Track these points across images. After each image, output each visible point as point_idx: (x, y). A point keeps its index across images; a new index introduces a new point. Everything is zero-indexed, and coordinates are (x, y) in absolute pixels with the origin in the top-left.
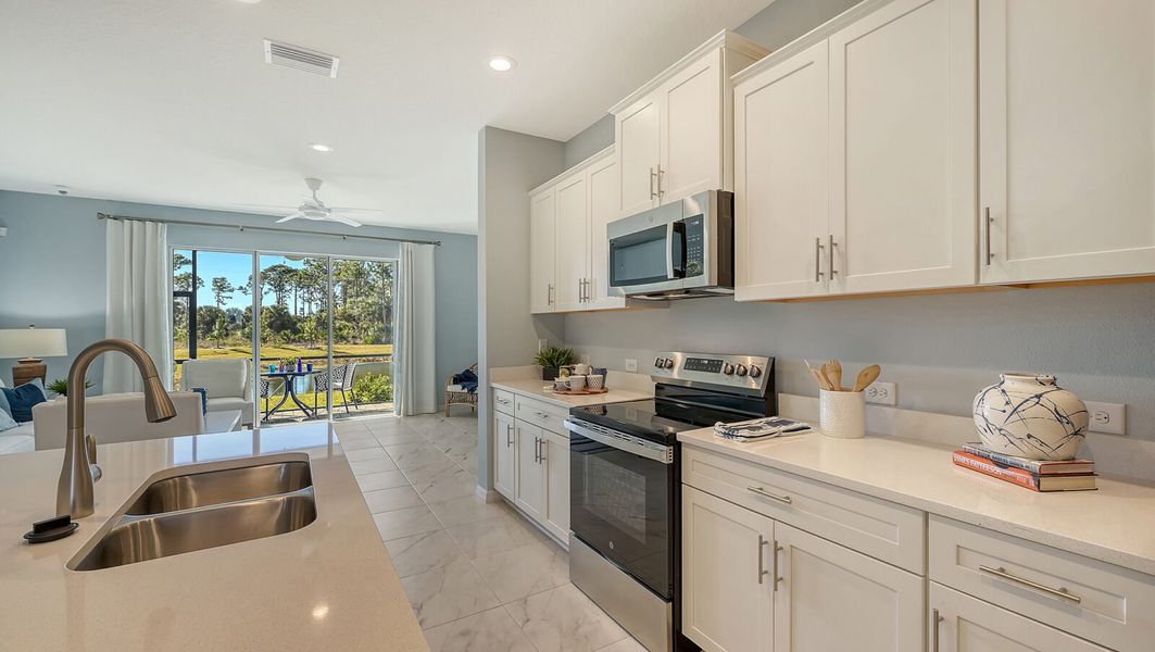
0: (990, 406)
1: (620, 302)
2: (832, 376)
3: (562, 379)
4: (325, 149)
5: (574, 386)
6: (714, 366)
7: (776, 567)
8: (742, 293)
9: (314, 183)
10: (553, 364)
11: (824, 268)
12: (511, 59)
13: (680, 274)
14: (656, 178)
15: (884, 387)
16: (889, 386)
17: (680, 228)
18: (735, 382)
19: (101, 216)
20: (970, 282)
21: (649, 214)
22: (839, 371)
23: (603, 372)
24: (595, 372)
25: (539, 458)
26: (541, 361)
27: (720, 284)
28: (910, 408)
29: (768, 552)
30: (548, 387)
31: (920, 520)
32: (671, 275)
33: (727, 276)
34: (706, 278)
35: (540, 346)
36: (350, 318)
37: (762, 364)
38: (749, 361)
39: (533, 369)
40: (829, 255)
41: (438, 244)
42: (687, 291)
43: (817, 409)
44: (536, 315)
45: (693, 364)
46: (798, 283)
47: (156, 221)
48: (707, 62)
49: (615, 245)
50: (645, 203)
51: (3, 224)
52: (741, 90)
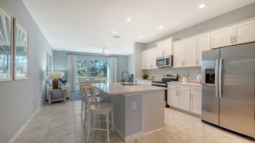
0: (197, 78)
1: (157, 68)
2: (184, 76)
3: (148, 78)
4: (110, 45)
5: (150, 79)
6: (170, 76)
7: (178, 94)
8: (174, 67)
9: (104, 49)
10: (145, 77)
11: (183, 64)
12: (143, 36)
13: (167, 65)
14: (163, 53)
15: (190, 77)
16: (191, 77)
17: (167, 59)
18: (173, 78)
19: (67, 54)
20: (196, 66)
21: (162, 57)
22: (185, 76)
24: (153, 77)
26: (143, 76)
27: (172, 66)
28: (193, 79)
29: (177, 93)
30: (146, 80)
31: (190, 86)
32: (165, 65)
33: (172, 65)
34: (170, 65)
37: (176, 75)
38: (175, 75)
39: (142, 78)
40: (183, 63)
41: (117, 57)
42: (167, 67)
43: (183, 80)
44: (142, 70)
45: (167, 76)
46: (180, 66)
47: (75, 55)
48: (170, 40)
49: (157, 61)
50: (161, 56)
51: (54, 56)
52: (174, 44)
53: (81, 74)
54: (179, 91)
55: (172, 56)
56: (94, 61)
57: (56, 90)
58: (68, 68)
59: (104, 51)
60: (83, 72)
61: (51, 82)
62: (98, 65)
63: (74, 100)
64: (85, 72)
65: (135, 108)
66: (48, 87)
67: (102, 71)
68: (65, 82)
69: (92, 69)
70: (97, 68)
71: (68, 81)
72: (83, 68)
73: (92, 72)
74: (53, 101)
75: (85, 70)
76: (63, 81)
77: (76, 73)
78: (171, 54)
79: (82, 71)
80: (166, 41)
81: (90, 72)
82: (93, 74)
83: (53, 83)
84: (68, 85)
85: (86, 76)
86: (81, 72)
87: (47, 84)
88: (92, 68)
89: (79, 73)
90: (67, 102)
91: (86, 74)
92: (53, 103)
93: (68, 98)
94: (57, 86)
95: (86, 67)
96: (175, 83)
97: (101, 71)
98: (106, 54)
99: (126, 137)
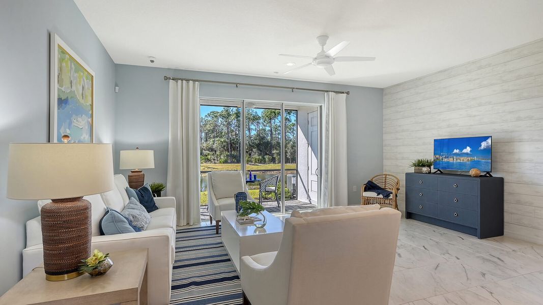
9: (324, 40)
19: (166, 78)
36: (212, 150)
47: (194, 81)
51: (116, 85)
56: (236, 126)
60: (210, 151)
64: (216, 151)
67: (254, 150)
68: (158, 191)
69: (231, 145)
72: (211, 142)
73: (231, 151)
75: (215, 146)
79: (208, 150)
82: (233, 157)
85: (216, 162)
88: (231, 141)
91: (217, 157)
95: (216, 139)
97: (252, 150)
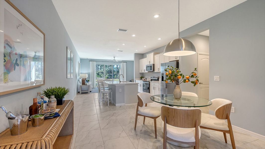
1: (147, 72)
6: (155, 77)
7: (154, 88)
8: (155, 71)
9: (114, 57)
11: (158, 70)
14: (149, 62)
17: (151, 66)
19: (89, 61)
23: (146, 78)
25: (140, 86)
30: (141, 80)
34: (153, 70)
35: (140, 76)
37: (157, 77)
39: (140, 79)
41: (126, 62)
42: (151, 71)
44: (140, 73)
45: (153, 77)
48: (152, 54)
49: (147, 67)
50: (148, 64)
52: (155, 56)
53: (101, 75)
54: (155, 86)
55: (154, 65)
57: (84, 85)
58: (90, 71)
59: (114, 59)
61: (81, 80)
62: (116, 67)
63: (94, 92)
65: (121, 91)
66: (79, 84)
70: (115, 70)
71: (90, 81)
74: (82, 92)
76: (87, 80)
77: (96, 74)
78: (153, 63)
80: (151, 54)
81: (108, 74)
83: (82, 81)
84: (90, 83)
86: (100, 74)
87: (78, 82)
89: (98, 75)
90: (90, 94)
92: (82, 93)
93: (90, 92)
94: (85, 83)
96: (154, 82)
98: (116, 61)
99: (116, 104)
